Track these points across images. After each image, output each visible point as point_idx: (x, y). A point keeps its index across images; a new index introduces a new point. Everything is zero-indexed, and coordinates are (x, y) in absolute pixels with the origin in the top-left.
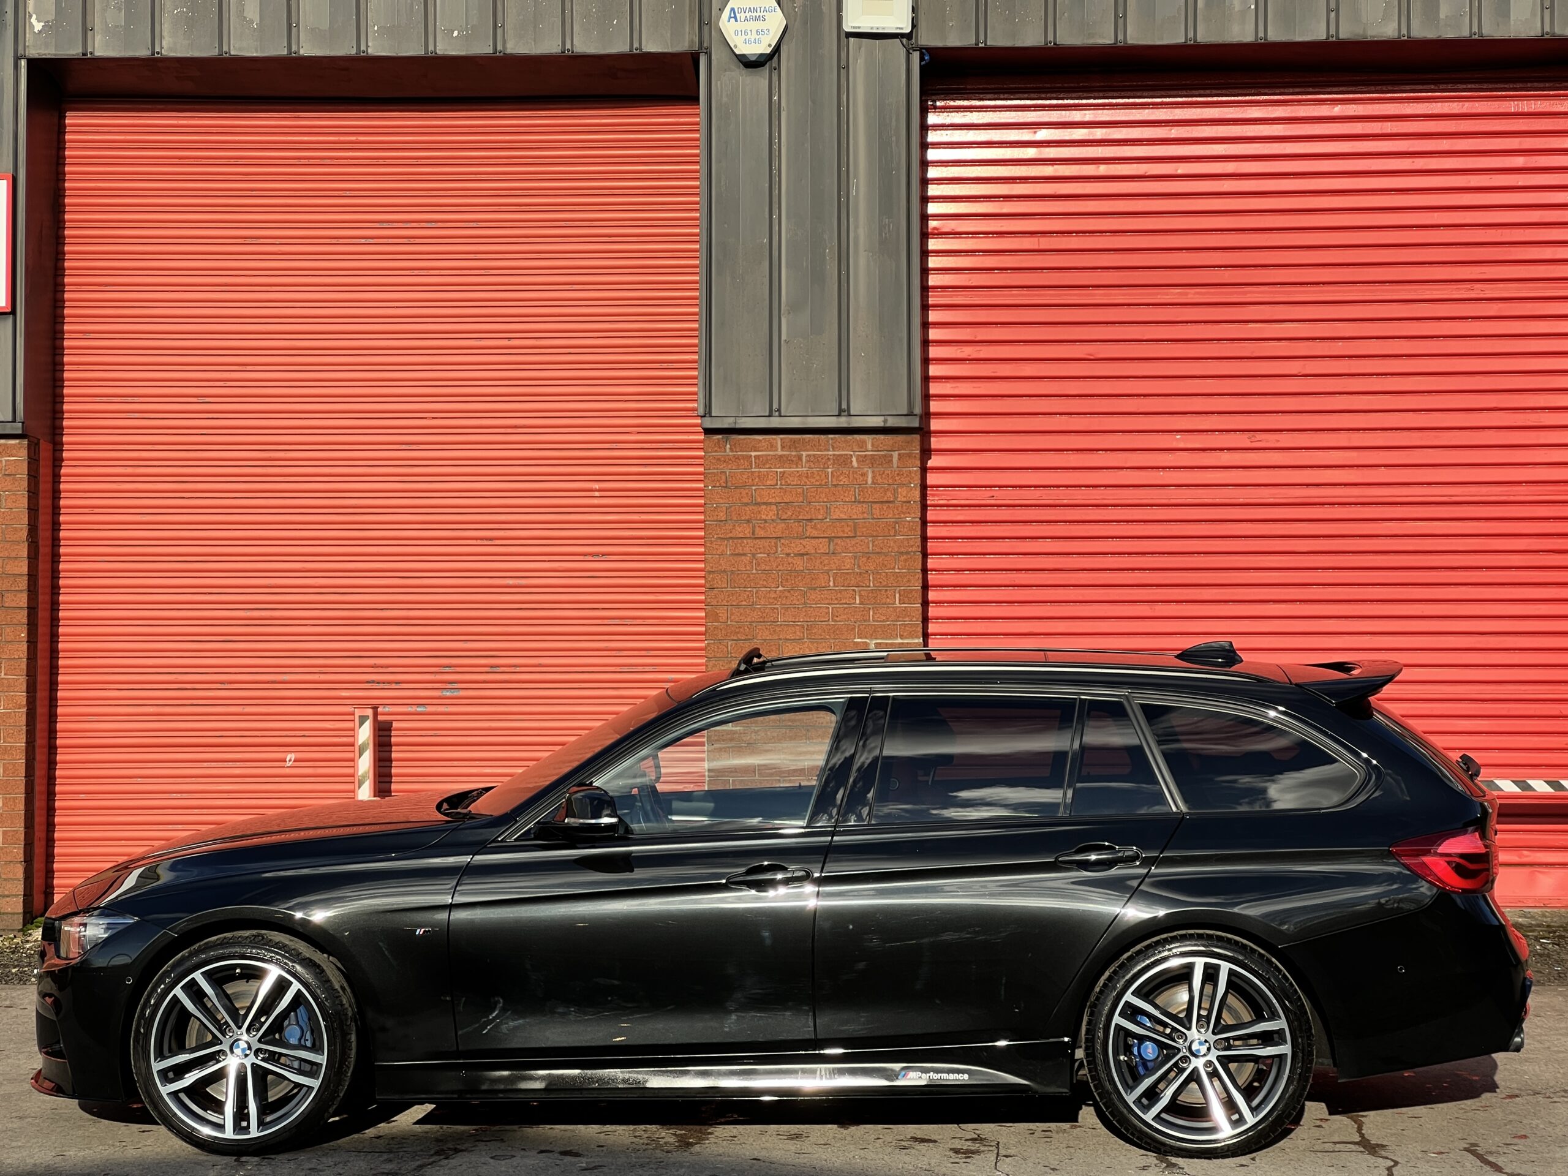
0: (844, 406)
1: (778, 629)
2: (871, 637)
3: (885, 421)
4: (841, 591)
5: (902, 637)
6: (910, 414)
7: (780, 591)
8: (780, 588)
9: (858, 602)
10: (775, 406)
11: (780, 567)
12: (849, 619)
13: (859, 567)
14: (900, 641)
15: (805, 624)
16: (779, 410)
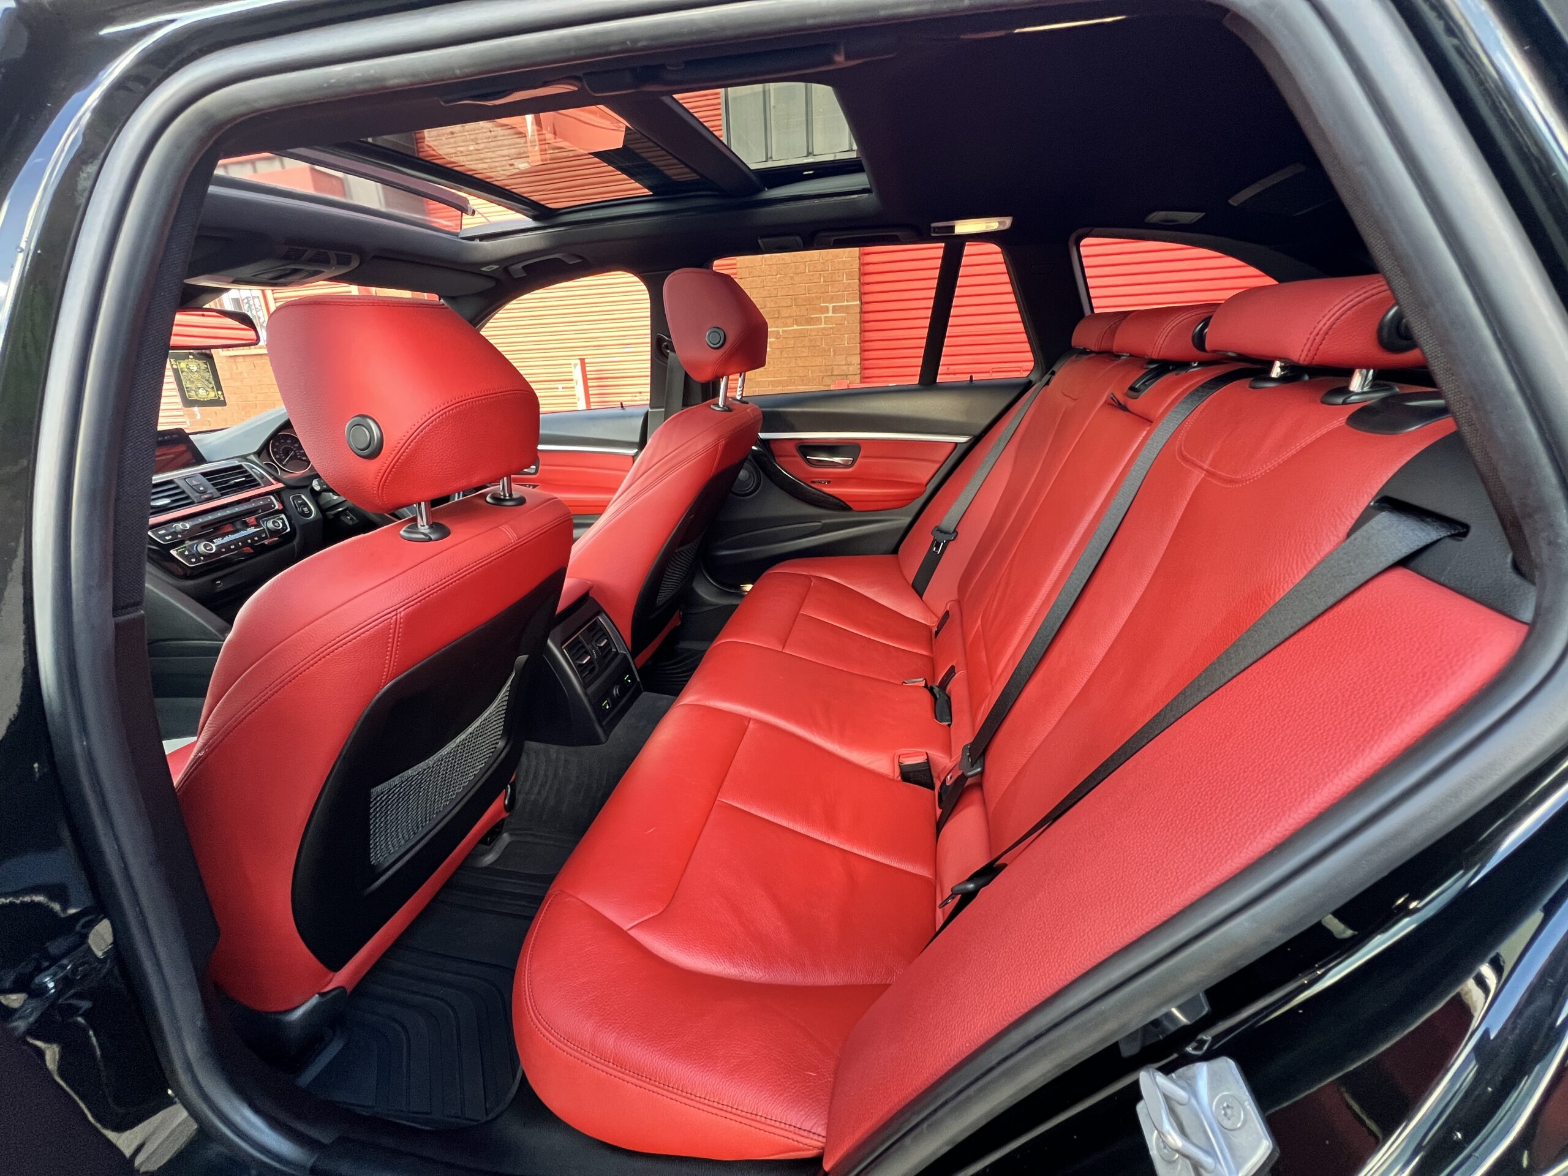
0: (810, 150)
1: (778, 301)
2: (830, 303)
3: (835, 156)
4: (812, 275)
5: (847, 301)
6: (851, 150)
7: (780, 278)
8: (779, 276)
9: (822, 281)
10: (769, 156)
11: (778, 262)
12: (817, 293)
13: (822, 259)
14: (846, 303)
15: (793, 297)
16: (771, 158)
